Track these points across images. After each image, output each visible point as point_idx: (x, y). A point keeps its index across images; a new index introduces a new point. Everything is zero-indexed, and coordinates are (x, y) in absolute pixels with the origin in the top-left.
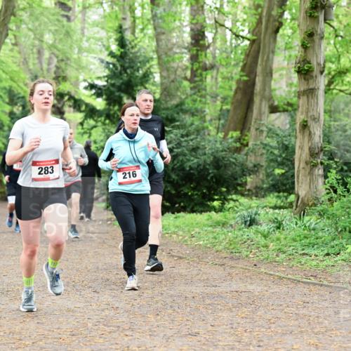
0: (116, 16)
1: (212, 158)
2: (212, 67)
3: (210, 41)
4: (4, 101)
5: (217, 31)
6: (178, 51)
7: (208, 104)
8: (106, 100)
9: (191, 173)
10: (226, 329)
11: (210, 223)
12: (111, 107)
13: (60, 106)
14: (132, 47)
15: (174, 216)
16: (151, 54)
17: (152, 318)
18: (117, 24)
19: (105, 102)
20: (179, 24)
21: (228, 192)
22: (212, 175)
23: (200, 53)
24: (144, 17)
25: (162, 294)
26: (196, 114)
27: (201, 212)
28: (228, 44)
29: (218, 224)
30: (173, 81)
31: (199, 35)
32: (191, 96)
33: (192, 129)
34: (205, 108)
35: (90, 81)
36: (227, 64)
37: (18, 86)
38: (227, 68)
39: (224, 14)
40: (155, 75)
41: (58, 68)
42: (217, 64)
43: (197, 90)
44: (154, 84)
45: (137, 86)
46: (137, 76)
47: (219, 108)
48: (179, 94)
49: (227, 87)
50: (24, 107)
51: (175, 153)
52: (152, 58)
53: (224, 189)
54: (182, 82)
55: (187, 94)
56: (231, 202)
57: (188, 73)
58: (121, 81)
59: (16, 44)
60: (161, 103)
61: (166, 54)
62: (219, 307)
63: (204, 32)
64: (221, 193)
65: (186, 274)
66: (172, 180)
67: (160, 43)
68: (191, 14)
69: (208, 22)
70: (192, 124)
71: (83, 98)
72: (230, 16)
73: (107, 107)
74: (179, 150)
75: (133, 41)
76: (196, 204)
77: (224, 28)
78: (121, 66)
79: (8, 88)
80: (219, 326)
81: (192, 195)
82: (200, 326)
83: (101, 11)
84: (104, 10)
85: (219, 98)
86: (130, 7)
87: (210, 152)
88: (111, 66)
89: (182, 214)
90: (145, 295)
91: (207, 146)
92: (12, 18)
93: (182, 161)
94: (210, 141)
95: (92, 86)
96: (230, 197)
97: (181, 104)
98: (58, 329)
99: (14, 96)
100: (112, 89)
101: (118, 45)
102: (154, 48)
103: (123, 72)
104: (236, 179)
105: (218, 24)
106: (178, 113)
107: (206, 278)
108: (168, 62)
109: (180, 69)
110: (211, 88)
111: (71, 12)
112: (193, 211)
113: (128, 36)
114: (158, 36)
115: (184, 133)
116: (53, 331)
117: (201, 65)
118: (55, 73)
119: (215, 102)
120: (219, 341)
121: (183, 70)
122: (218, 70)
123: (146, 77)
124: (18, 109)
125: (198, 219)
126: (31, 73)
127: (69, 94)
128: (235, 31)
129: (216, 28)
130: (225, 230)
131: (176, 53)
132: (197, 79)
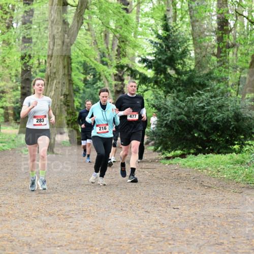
0: (163, 9)
1: (233, 114)
2: (234, 46)
3: (232, 26)
4: (79, 71)
5: (237, 19)
6: (208, 34)
7: (231, 73)
8: (155, 70)
9: (218, 125)
10: (244, 240)
11: (231, 161)
12: (159, 76)
13: (120, 75)
14: (174, 32)
15: (205, 156)
16: (188, 36)
17: (188, 231)
18: (163, 15)
19: (154, 72)
20: (208, 14)
21: (245, 139)
22: (233, 126)
23: (224, 35)
24: (183, 9)
25: (196, 214)
26: (221, 80)
27: (225, 153)
28: (246, 28)
29: (237, 162)
30: (204, 57)
31: (223, 22)
32: (218, 67)
33: (218, 92)
34: (228, 76)
35: (142, 56)
36: (244, 43)
37: (91, 60)
38: (244, 47)
39: (242, 7)
40: (191, 52)
41: (119, 47)
42: (237, 44)
43: (222, 63)
44: (190, 59)
45: (177, 60)
46: (178, 53)
47: (238, 76)
48: (209, 66)
49: (244, 61)
50: (94, 76)
51: (206, 110)
52: (189, 39)
53: (242, 137)
54: (211, 57)
55: (215, 66)
56: (248, 146)
57: (216, 51)
58: (166, 57)
59: (88, 30)
60: (195, 73)
61: (199, 36)
62: (238, 224)
63: (227, 20)
64: (240, 140)
65: (214, 199)
66: (203, 129)
67: (195, 28)
68: (218, 7)
69: (230, 12)
70: (219, 88)
71: (138, 69)
72: (247, 8)
73: (156, 75)
74: (209, 107)
75: (175, 27)
76: (221, 148)
77: (242, 17)
78: (166, 45)
79: (83, 62)
80: (238, 238)
81: (218, 140)
82: (224, 238)
83: (151, 5)
84: (153, 4)
85: (238, 69)
86: (173, 2)
87: (232, 109)
88: (158, 45)
89: (211, 155)
90: (184, 214)
91: (229, 105)
92: (86, 10)
93: (211, 115)
94: (232, 101)
95: (144, 60)
96: (247, 142)
97: (211, 73)
98: (120, 238)
99: (87, 67)
100: (159, 62)
101: (164, 30)
102: (190, 32)
103: (167, 50)
104: (251, 129)
105: (238, 14)
106: (208, 80)
107: (228, 202)
108: (201, 42)
109: (209, 48)
110: (233, 61)
111: (129, 6)
112: (219, 153)
113: (171, 23)
114: (193, 23)
115: (212, 95)
116: (116, 240)
117: (225, 44)
118: (117, 51)
119: (236, 72)
120: (238, 249)
121: (212, 48)
122: (238, 47)
123: (185, 53)
124: (90, 77)
125: (222, 159)
126: (100, 51)
127: (127, 66)
128: (250, 18)
129: (237, 17)
130: (243, 167)
131: (207, 36)
132: (222, 55)
